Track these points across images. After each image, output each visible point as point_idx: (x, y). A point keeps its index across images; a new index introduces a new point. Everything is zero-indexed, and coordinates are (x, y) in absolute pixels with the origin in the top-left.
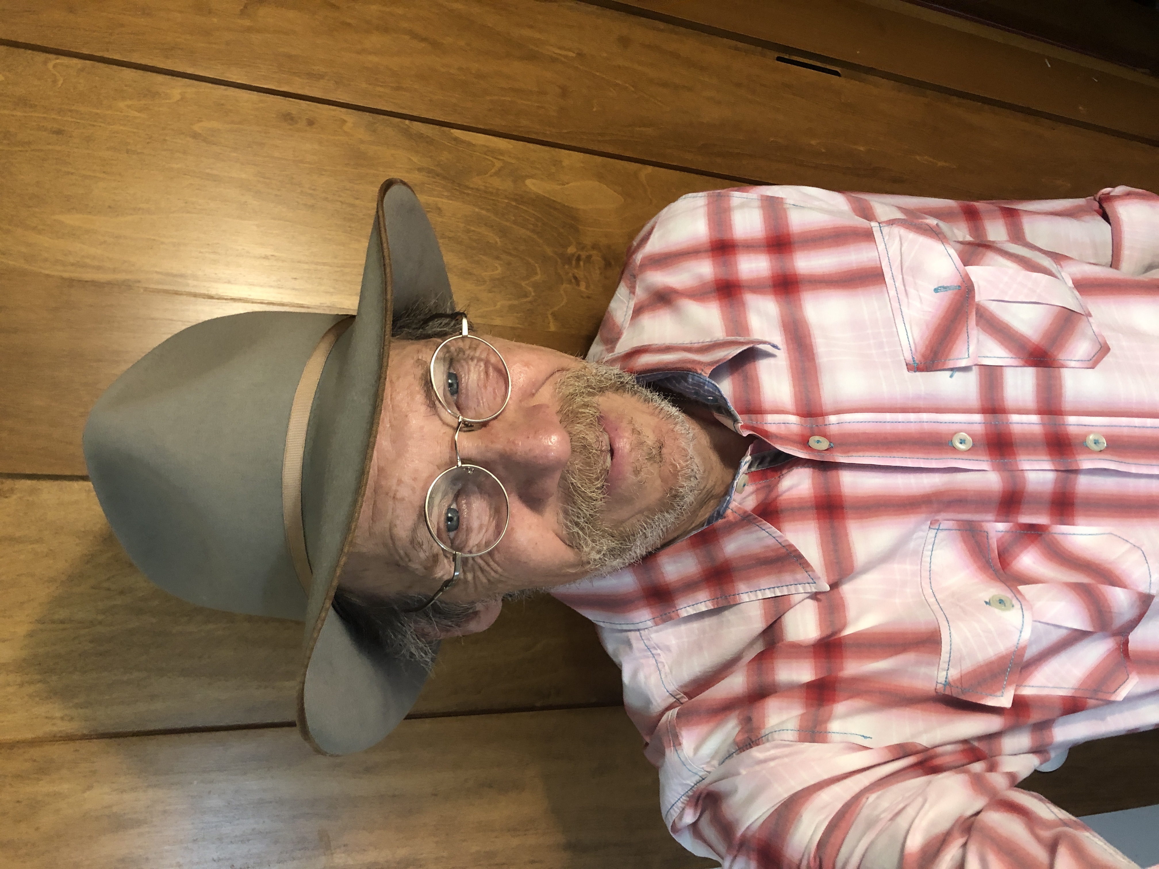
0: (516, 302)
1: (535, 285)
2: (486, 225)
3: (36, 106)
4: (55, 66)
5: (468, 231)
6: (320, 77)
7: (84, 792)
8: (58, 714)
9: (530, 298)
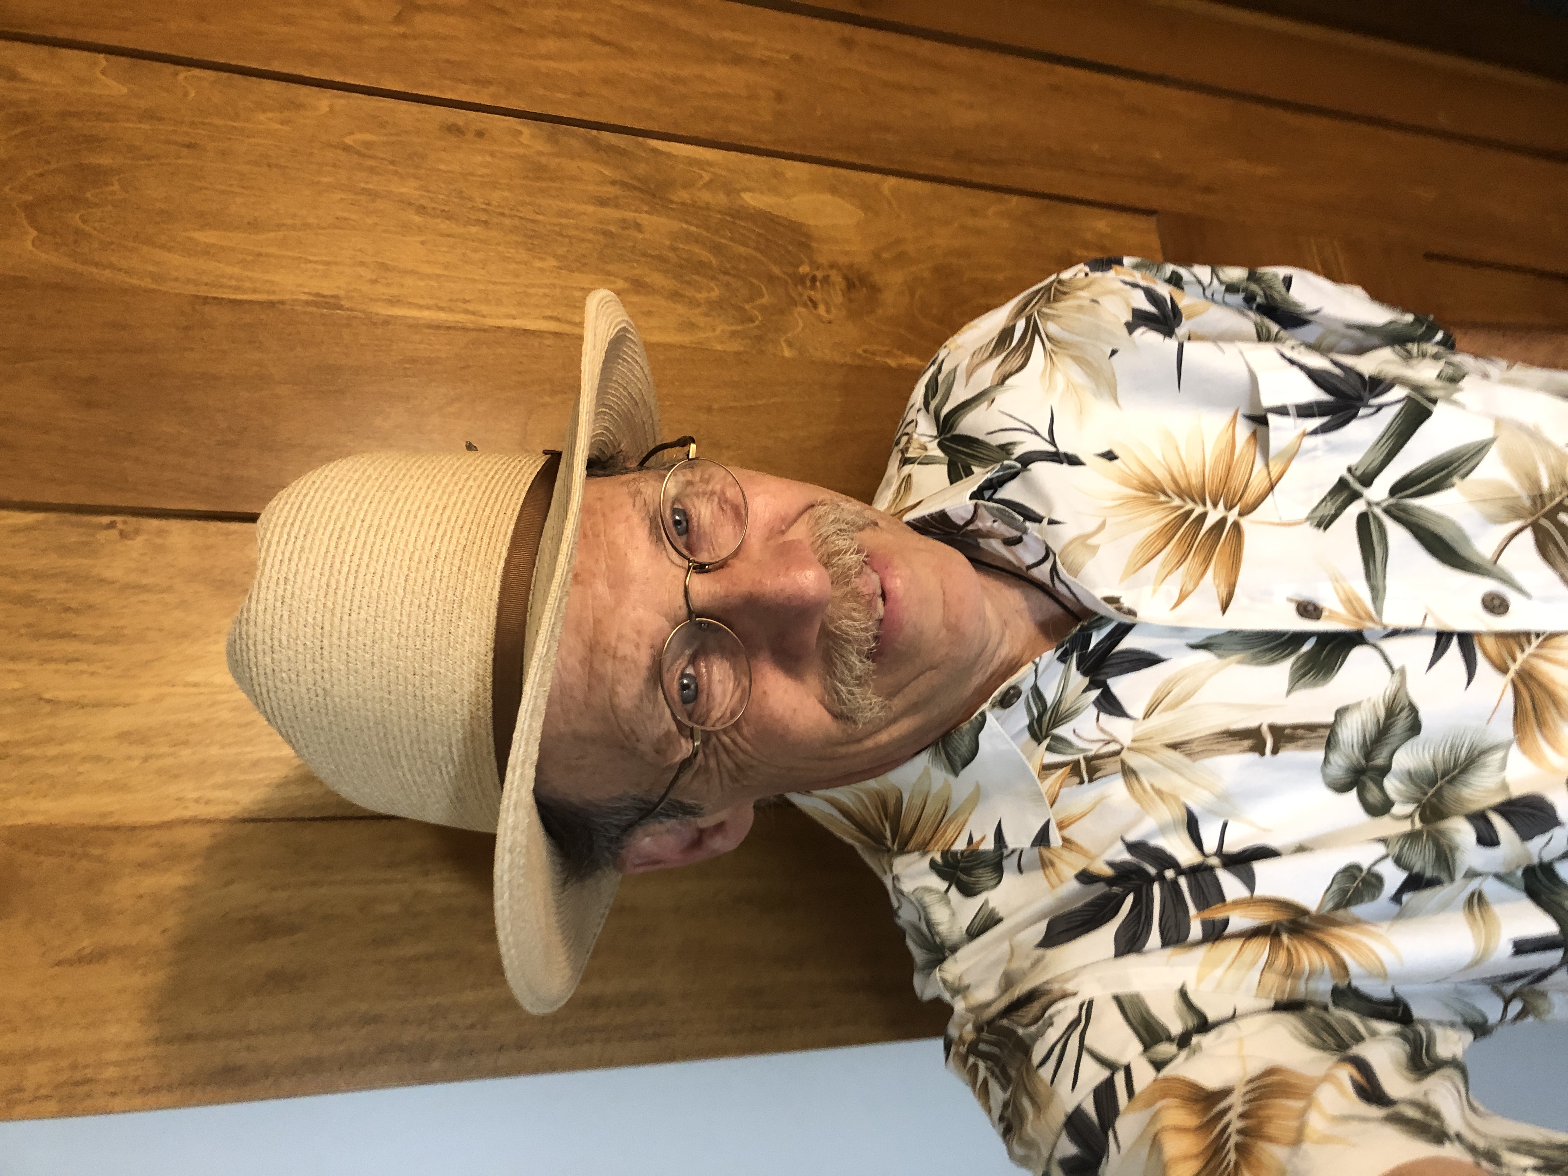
0: (739, 328)
1: (763, 309)
2: (697, 241)
3: (163, 119)
5: (674, 249)
9: (757, 323)
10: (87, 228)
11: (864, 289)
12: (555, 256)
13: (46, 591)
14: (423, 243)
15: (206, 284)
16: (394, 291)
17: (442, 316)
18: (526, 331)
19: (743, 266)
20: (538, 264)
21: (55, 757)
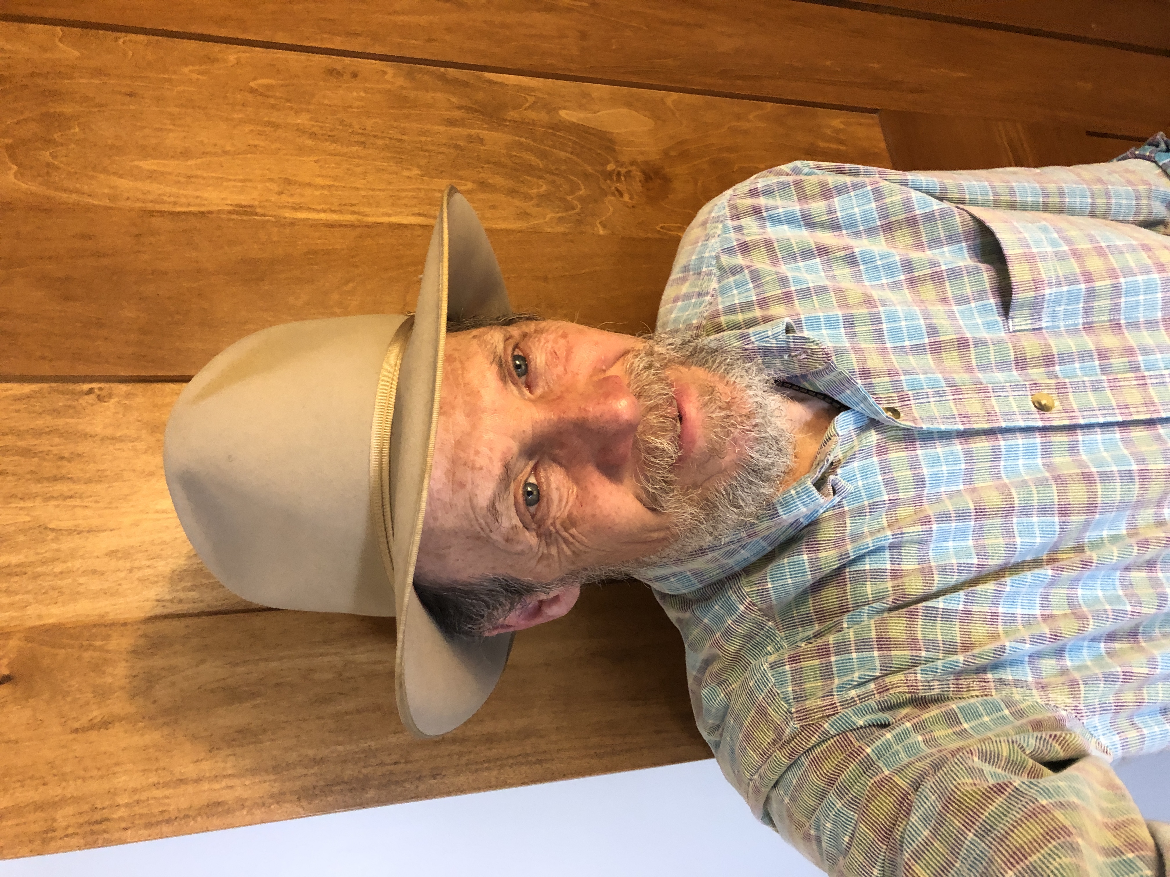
0: (564, 215)
1: (581, 199)
2: (527, 150)
3: (109, 75)
4: (124, 43)
5: (510, 157)
6: (358, 35)
7: (197, 666)
8: (168, 597)
9: (577, 210)
10: (56, 162)
11: (658, 181)
12: (419, 167)
13: (43, 444)
14: (316, 162)
15: (152, 202)
16: (297, 200)
17: (334, 217)
18: (400, 226)
19: (564, 168)
20: (406, 173)
21: (61, 573)
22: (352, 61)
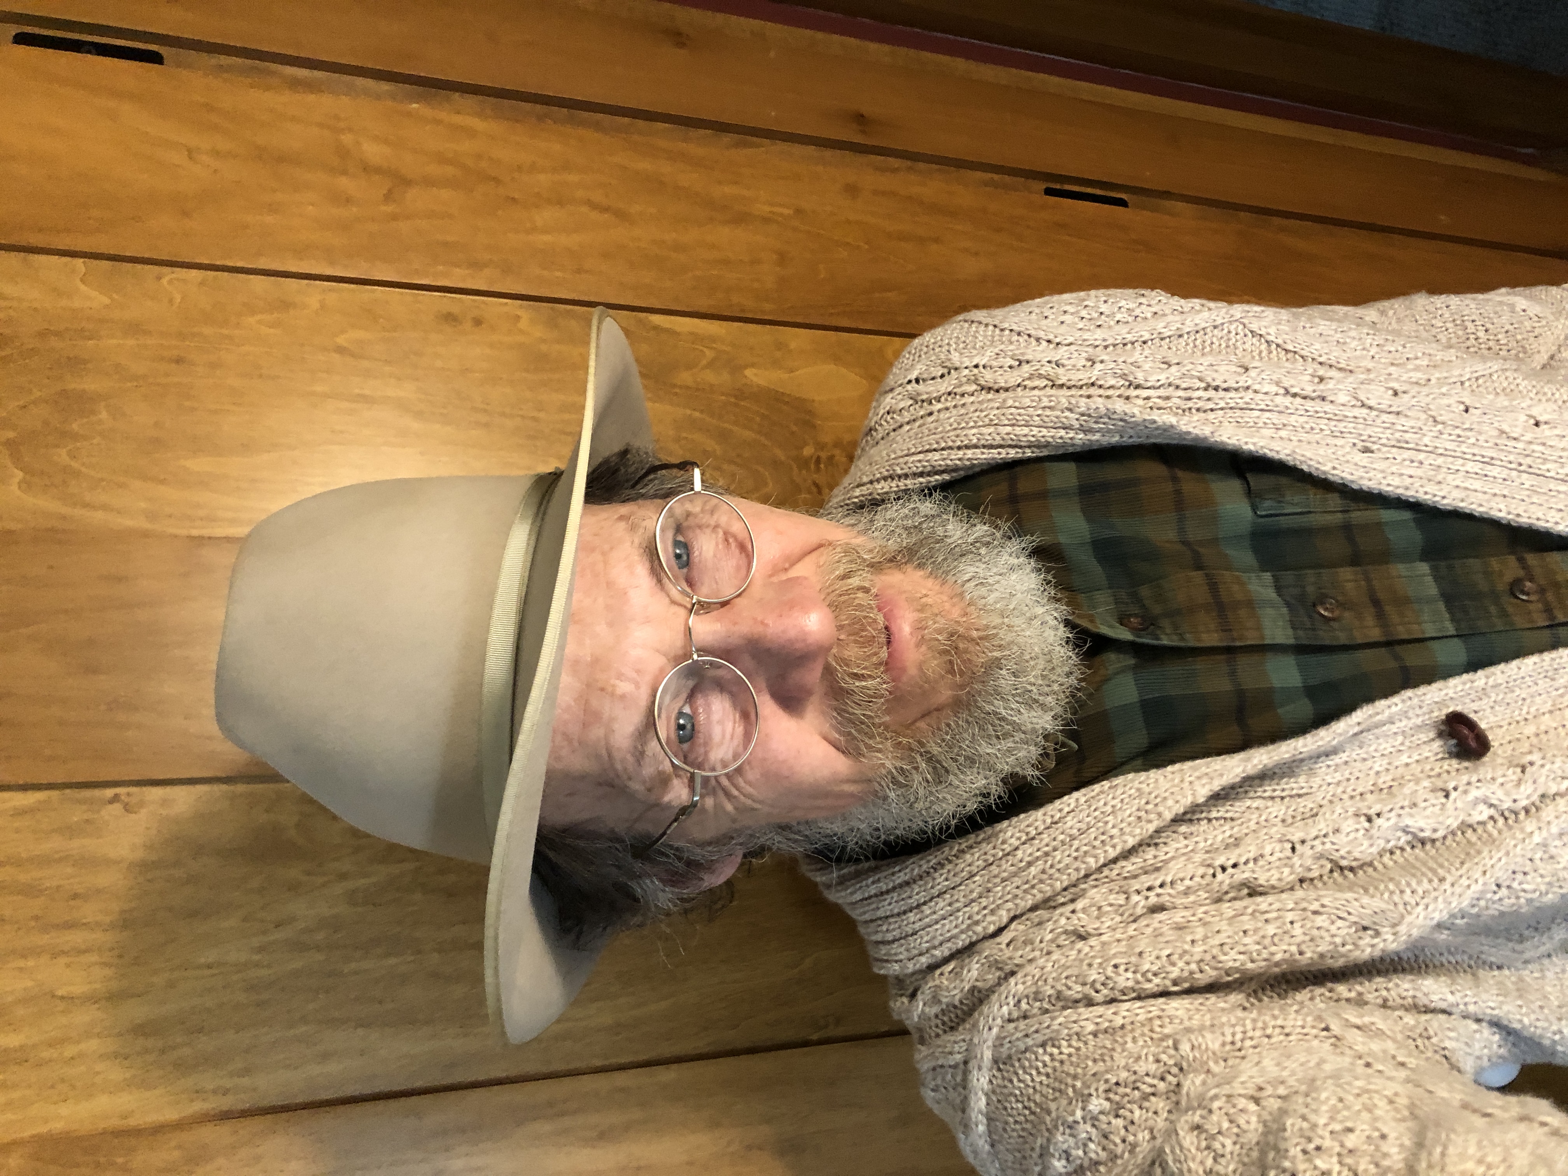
2: (700, 429)
3: (150, 331)
4: (170, 282)
5: (680, 439)
6: (484, 265)
8: (209, 1086)
10: (74, 464)
13: (52, 877)
15: (201, 521)
19: (747, 454)
21: (72, 1058)
22: (474, 301)
